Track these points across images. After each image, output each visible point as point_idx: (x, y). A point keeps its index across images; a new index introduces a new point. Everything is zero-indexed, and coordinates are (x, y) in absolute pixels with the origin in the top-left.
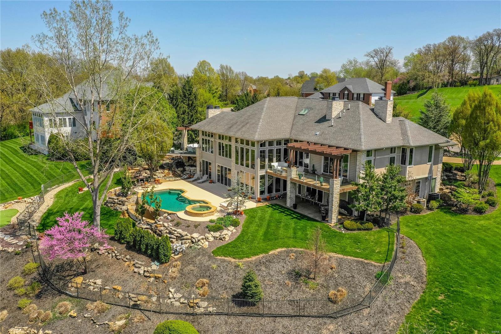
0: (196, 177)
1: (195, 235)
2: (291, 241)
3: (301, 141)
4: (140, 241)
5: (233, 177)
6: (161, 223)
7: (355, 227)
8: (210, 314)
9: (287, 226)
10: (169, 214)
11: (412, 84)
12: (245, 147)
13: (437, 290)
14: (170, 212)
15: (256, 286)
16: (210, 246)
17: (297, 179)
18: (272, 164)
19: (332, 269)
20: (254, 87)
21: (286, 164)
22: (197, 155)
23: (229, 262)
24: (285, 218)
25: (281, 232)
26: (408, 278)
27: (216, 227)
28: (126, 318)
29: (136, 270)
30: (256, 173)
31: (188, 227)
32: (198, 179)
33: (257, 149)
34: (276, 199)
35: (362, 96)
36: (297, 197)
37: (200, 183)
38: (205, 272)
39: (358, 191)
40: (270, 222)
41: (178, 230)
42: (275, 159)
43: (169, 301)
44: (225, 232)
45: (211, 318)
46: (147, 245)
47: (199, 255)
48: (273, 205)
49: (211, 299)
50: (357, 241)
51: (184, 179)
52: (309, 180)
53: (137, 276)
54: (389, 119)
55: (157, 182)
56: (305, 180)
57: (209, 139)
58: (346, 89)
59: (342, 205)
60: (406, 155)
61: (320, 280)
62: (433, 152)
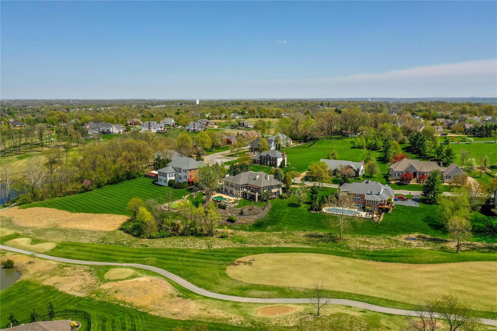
1: (230, 205)
2: (248, 205)
3: (250, 184)
4: (220, 206)
5: (234, 192)
6: (222, 203)
7: (260, 202)
12: (237, 186)
13: (271, 210)
14: (223, 201)
15: (243, 211)
16: (233, 206)
17: (249, 193)
19: (255, 208)
20: (226, 137)
21: (247, 189)
22: (223, 187)
23: (237, 209)
24: (247, 201)
25: (247, 203)
26: (267, 209)
27: (234, 203)
28: (222, 217)
29: (221, 211)
30: (240, 191)
31: (228, 203)
32: (224, 193)
33: (240, 186)
34: (245, 197)
35: (274, 158)
36: (249, 197)
38: (233, 210)
39: (261, 195)
40: (244, 202)
41: (226, 204)
43: (228, 215)
44: (236, 204)
45: (236, 216)
46: (222, 207)
47: (232, 208)
48: (244, 199)
49: (235, 214)
50: (260, 204)
51: (221, 193)
54: (268, 179)
55: (214, 194)
56: (251, 193)
57: (227, 183)
58: (268, 155)
59: (258, 198)
60: (272, 187)
61: (253, 210)
62: (279, 186)
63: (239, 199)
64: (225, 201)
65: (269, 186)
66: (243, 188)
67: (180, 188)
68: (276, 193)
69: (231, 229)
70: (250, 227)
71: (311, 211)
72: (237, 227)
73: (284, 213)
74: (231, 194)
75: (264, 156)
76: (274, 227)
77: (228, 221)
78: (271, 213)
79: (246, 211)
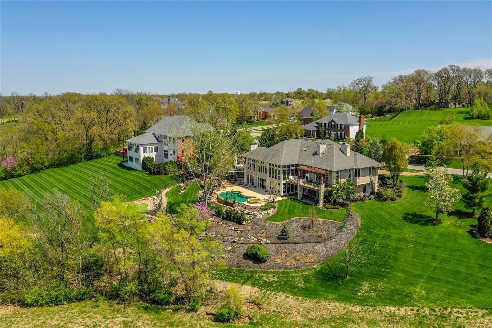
0: (244, 184)
1: (256, 212)
2: (301, 214)
3: (304, 165)
4: (230, 215)
5: (267, 184)
6: (237, 207)
7: (331, 207)
8: (268, 243)
9: (298, 208)
10: (239, 203)
11: (387, 108)
12: (275, 168)
13: (364, 231)
14: (240, 202)
15: (287, 231)
16: (263, 217)
17: (303, 185)
18: (289, 177)
19: (320, 225)
20: (263, 110)
21: (297, 177)
22: (245, 171)
23: (273, 224)
24: (297, 204)
25: (296, 210)
26: (352, 227)
27: (264, 209)
28: (232, 246)
29: (230, 228)
30: (281, 181)
31: (251, 209)
32: (246, 185)
33: (281, 170)
34: (292, 195)
35: (344, 126)
36: (303, 194)
37: (248, 187)
38: (263, 227)
39: (332, 191)
40: (290, 206)
41: (247, 210)
42: (291, 174)
43: (249, 240)
44: (269, 211)
45: (269, 245)
46: (234, 217)
47: (259, 221)
48: (291, 198)
49: (267, 238)
50: (331, 213)
51: (238, 185)
52: (309, 185)
53: (231, 230)
54: (348, 154)
55: (224, 187)
56: (307, 185)
57: (252, 163)
58: (333, 121)
59: (325, 197)
60: (357, 172)
61: (315, 229)
62: (371, 171)
63: (279, 198)
64: (246, 203)
65: (350, 170)
66: (289, 175)
67: (160, 174)
68: (365, 188)
69: (253, 285)
70: (306, 279)
71: (483, 240)
72: (270, 276)
73: (400, 240)
74: (261, 186)
75: (325, 124)
76: (381, 285)
77: (247, 256)
78: (365, 241)
79: (294, 231)
